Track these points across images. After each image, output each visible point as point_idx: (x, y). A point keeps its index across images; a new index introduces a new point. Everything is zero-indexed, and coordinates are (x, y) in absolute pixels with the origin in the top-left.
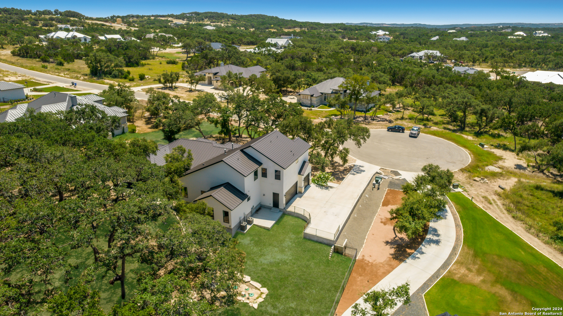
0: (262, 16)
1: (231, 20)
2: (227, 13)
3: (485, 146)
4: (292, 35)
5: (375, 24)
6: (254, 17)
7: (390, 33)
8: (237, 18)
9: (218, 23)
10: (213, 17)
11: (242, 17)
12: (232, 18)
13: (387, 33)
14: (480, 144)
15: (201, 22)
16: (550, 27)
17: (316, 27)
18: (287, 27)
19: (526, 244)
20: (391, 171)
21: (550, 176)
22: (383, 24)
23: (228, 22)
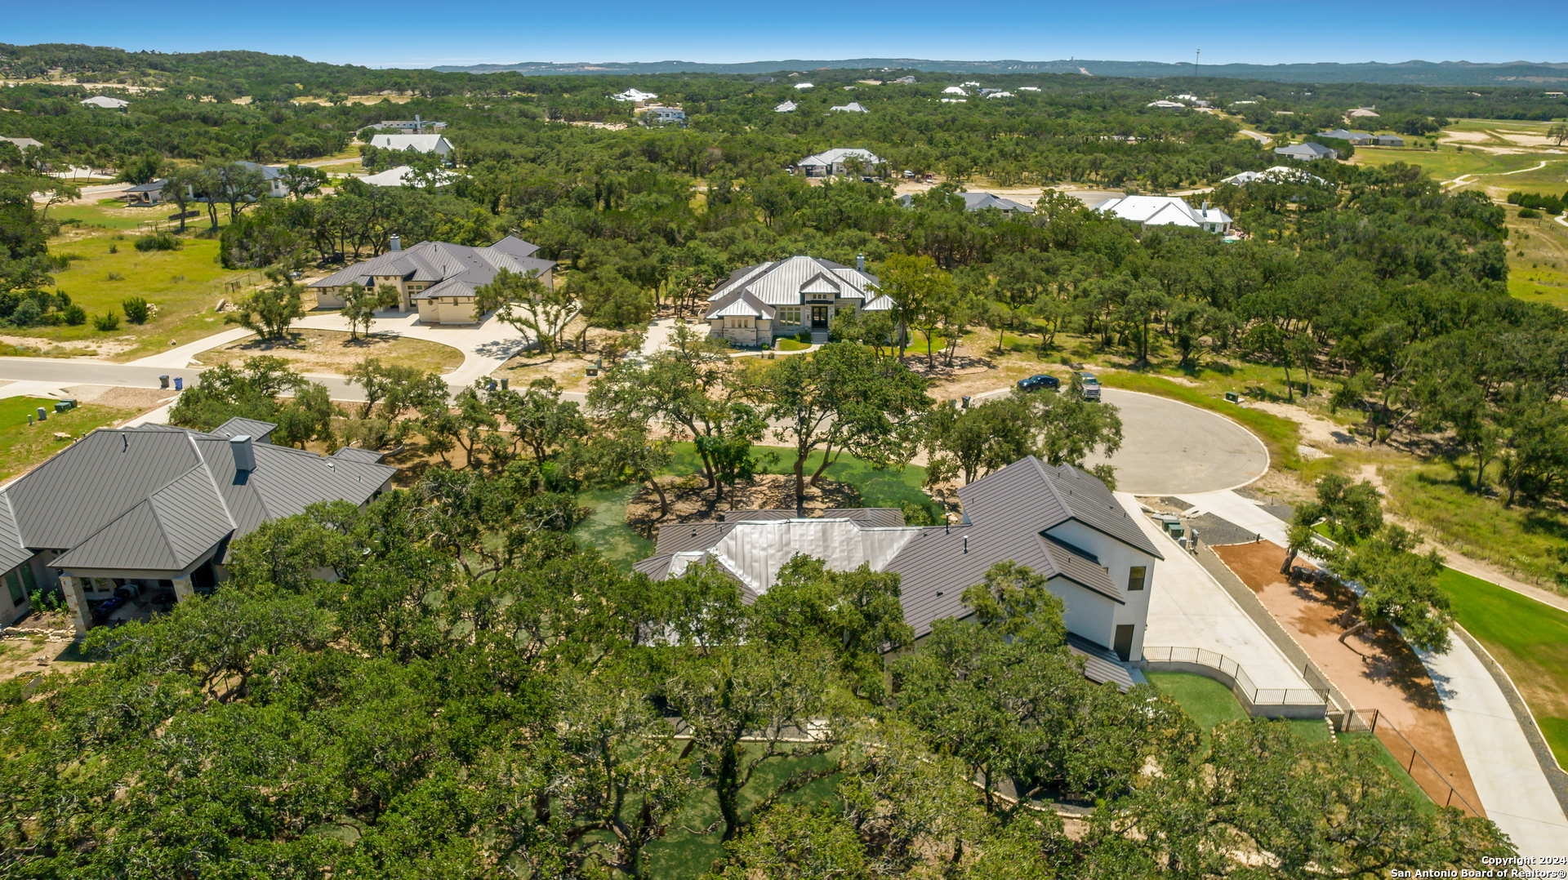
0: (250, 55)
1: (152, 72)
2: (120, 47)
3: (1240, 400)
4: (417, 117)
5: (562, 66)
6: (225, 61)
7: (660, 97)
8: (169, 66)
9: (106, 81)
10: (80, 62)
11: (181, 59)
12: (154, 66)
13: (651, 95)
14: (1228, 396)
15: (39, 81)
16: (1047, 69)
17: (448, 86)
18: (354, 90)
19: (1544, 605)
20: (1163, 500)
21: (1401, 447)
22: (583, 65)
23: (145, 79)
